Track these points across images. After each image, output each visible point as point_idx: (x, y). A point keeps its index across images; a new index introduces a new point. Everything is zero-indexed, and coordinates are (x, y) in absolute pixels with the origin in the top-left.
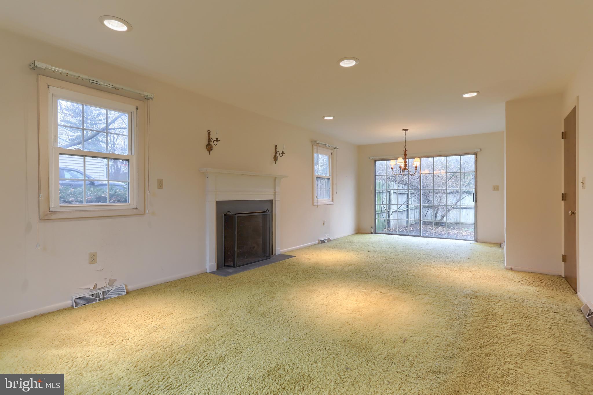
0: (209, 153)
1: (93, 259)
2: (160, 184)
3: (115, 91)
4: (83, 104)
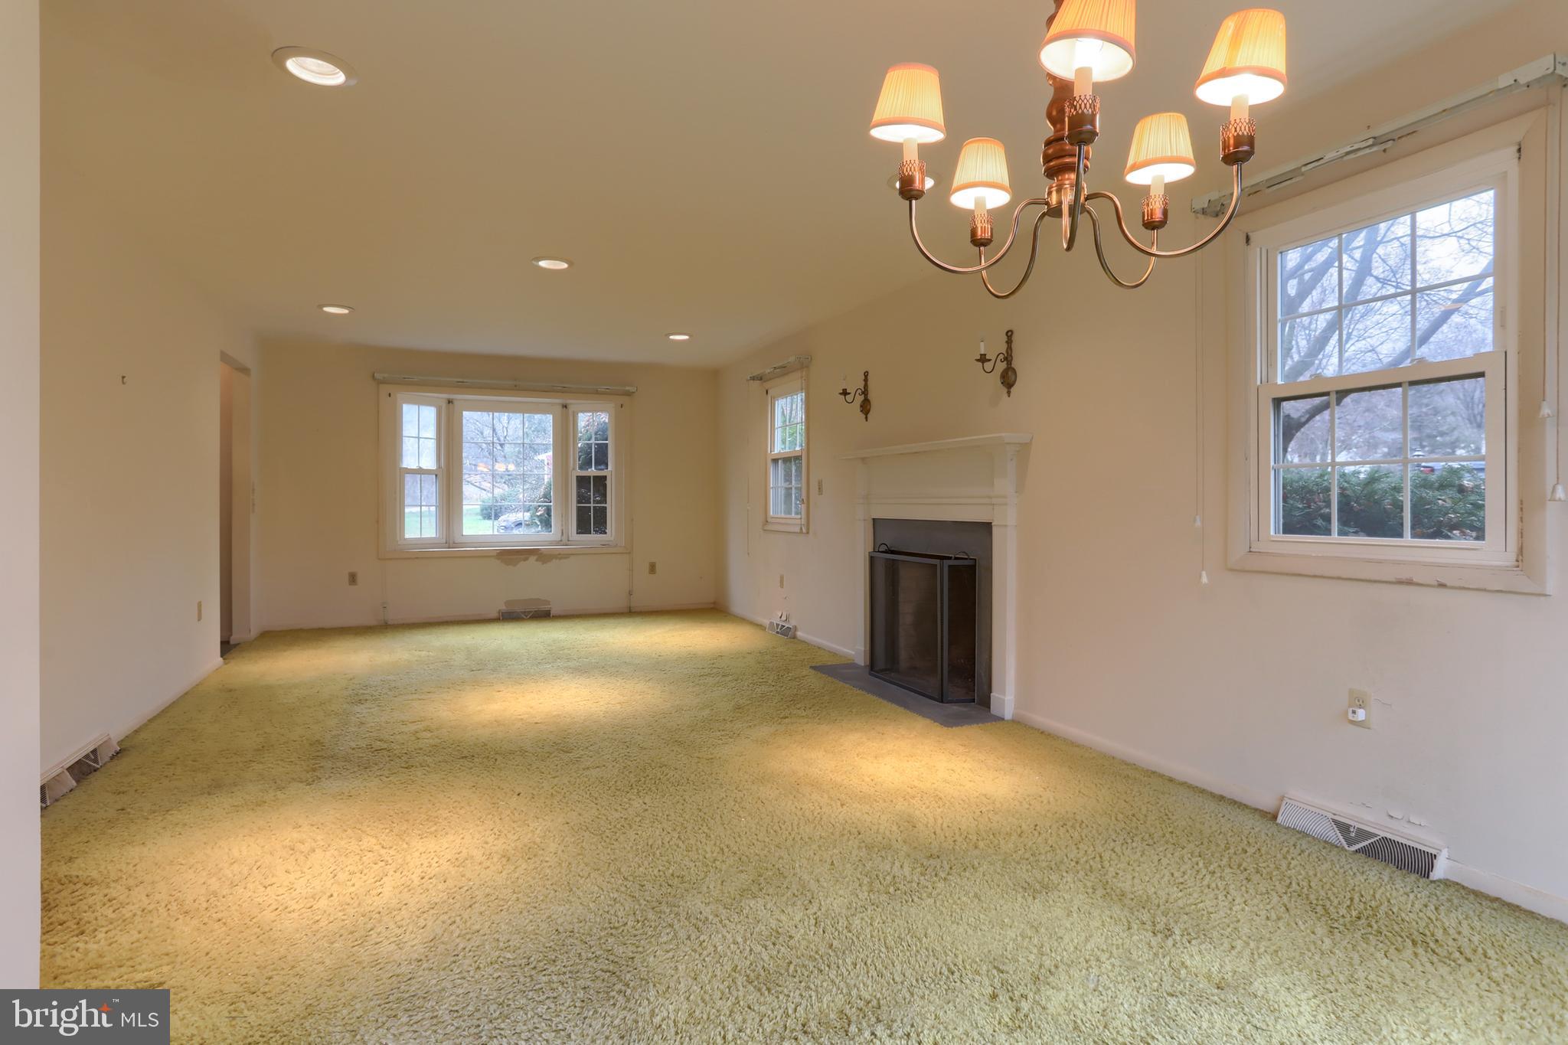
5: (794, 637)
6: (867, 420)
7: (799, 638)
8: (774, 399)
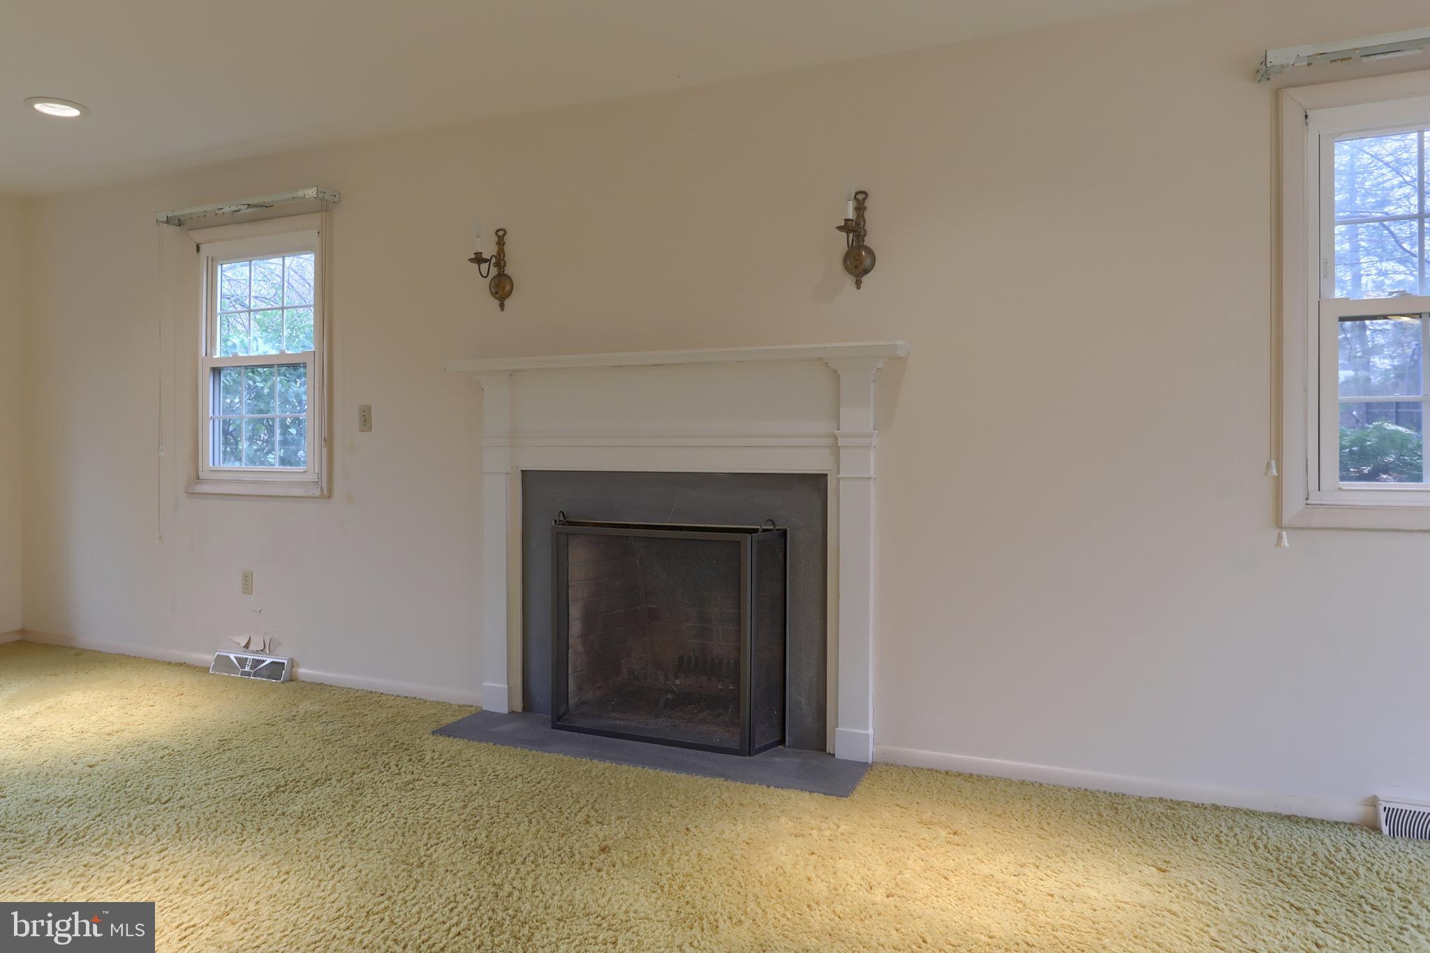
0: (502, 306)
1: (247, 584)
2: (366, 420)
3: (263, 213)
4: (250, 259)
5: (292, 679)
6: (502, 310)
7: (302, 678)
8: (213, 262)
